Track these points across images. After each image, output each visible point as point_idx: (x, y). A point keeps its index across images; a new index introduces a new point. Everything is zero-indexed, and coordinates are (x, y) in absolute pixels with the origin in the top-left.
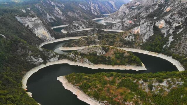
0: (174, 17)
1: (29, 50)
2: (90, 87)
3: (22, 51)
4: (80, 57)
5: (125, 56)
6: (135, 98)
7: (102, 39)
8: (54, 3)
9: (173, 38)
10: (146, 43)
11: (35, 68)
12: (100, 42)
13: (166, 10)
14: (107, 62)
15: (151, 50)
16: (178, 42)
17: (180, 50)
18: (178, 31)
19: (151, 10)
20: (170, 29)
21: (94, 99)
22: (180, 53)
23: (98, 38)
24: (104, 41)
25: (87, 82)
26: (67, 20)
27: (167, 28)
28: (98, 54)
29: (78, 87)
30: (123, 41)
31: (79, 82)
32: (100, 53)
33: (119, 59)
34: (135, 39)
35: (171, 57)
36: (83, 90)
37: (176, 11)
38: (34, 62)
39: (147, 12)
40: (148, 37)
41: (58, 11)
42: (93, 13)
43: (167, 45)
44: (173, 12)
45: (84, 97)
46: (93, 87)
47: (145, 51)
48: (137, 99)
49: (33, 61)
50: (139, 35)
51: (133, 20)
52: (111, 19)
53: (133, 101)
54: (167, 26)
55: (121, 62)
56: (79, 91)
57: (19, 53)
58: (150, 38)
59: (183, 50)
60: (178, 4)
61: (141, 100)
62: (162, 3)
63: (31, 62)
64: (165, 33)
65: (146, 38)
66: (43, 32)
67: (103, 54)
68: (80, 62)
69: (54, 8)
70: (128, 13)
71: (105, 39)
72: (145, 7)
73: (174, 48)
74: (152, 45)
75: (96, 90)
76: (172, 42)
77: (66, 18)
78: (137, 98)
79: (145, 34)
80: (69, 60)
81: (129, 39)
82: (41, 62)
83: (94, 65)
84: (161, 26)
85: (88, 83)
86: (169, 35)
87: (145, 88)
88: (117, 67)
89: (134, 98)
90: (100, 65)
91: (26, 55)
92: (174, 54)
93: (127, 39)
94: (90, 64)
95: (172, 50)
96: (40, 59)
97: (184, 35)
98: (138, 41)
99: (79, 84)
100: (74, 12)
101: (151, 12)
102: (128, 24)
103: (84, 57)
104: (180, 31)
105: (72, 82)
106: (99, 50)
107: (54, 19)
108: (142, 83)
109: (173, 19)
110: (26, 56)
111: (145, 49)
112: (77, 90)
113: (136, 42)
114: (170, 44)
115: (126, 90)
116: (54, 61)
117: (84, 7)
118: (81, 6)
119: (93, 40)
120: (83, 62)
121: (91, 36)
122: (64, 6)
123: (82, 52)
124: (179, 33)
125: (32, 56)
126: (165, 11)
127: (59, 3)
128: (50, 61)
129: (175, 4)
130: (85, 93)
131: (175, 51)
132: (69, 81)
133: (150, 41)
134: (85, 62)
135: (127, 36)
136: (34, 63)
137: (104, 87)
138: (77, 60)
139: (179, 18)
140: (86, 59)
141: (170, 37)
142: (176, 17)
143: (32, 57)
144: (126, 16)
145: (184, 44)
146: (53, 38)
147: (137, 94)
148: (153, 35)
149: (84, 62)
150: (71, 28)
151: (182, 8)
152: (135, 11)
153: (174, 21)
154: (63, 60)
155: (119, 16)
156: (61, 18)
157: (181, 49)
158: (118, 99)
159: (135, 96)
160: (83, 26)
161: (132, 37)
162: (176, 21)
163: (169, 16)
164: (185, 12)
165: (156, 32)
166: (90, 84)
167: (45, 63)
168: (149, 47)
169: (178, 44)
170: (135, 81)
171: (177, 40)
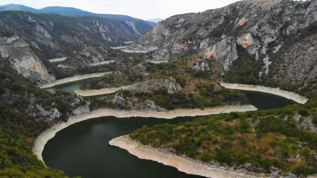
0: (263, 28)
1: (29, 92)
2: (199, 144)
3: (13, 95)
4: (136, 99)
5: (215, 90)
6: (300, 146)
7: (154, 71)
8: (34, 19)
9: (269, 60)
10: (229, 72)
11: (48, 130)
12: (151, 76)
13: (239, 23)
14: (189, 104)
15: (241, 82)
16: (279, 65)
17: (288, 76)
18: (275, 50)
19: (214, 26)
20: (261, 48)
21: (221, 165)
22: (291, 81)
23: (146, 70)
24: (157, 74)
25: (189, 135)
26: (61, 48)
27: (257, 46)
28: (170, 92)
29: (171, 149)
30: (191, 72)
31: (169, 140)
32: (173, 90)
33: (208, 96)
34: (210, 66)
35: (278, 88)
36: (187, 153)
37: (265, 19)
38: (43, 117)
39: (207, 29)
40: (231, 62)
41: (42, 33)
42: (105, 38)
43: (264, 72)
44: (260, 21)
45: (194, 167)
46: (207, 144)
47: (232, 84)
48: (304, 149)
49: (40, 116)
50: (214, 60)
51: (186, 42)
52: (141, 46)
53: (299, 153)
54: (256, 43)
55: (213, 101)
56: (176, 157)
57: (7, 100)
58: (235, 63)
59: (293, 75)
60: (258, 12)
61: (312, 149)
62: (229, 14)
63: (37, 117)
64: (257, 54)
65: (228, 64)
66: (33, 65)
67: (177, 90)
68: (139, 109)
69: (35, 27)
70: (169, 35)
71: (159, 71)
72: (196, 25)
73: (278, 74)
74: (241, 74)
75: (218, 147)
76: (270, 67)
77: (60, 46)
78: (303, 146)
79: (225, 57)
80: (114, 108)
81: (201, 67)
82: (56, 116)
83: (167, 110)
84: (246, 44)
85: (191, 138)
86: (262, 57)
87: (309, 126)
88: (209, 110)
89: (299, 148)
90: (177, 111)
91: (24, 103)
92: (281, 83)
93: (197, 67)
94: (158, 111)
95: (275, 77)
96: (56, 110)
97: (286, 54)
98: (216, 69)
99: (171, 144)
100: (73, 35)
101: (214, 28)
102: (178, 50)
103: (144, 100)
104: (277, 48)
105: (152, 142)
106: (171, 83)
107: (37, 47)
108: (301, 120)
109: (262, 32)
110: (25, 105)
111: (231, 81)
112: (171, 155)
113: (213, 71)
114: (268, 70)
115: (278, 137)
116: (83, 113)
117: (88, 28)
118: (82, 26)
119: (137, 75)
120: (144, 108)
121: (134, 67)
122: (53, 25)
123: (139, 90)
124: (276, 53)
125: (39, 104)
126: (237, 26)
127: (44, 20)
128: (73, 115)
129: (252, 13)
130: (194, 158)
131: (280, 79)
132: (144, 142)
133: (236, 68)
134: (149, 107)
135: (197, 63)
136: (45, 119)
137: (233, 139)
138: (130, 107)
139: (272, 29)
140: (150, 102)
141: (264, 60)
142: (266, 28)
143: (39, 107)
144: (167, 40)
145: (291, 66)
146: (53, 78)
147: (301, 140)
148: (238, 59)
149: (146, 108)
150: (78, 60)
151: (271, 15)
152: (181, 32)
153: (265, 34)
154: (100, 110)
155: (154, 41)
156: (50, 45)
157: (290, 75)
158: (271, 155)
159: (298, 144)
160: (100, 56)
161: (205, 64)
162: (268, 34)
163: (256, 27)
164: (278, 20)
165: (241, 53)
166: (197, 139)
167: (64, 119)
168: (237, 77)
169: (281, 68)
170: (286, 118)
171: (278, 62)
